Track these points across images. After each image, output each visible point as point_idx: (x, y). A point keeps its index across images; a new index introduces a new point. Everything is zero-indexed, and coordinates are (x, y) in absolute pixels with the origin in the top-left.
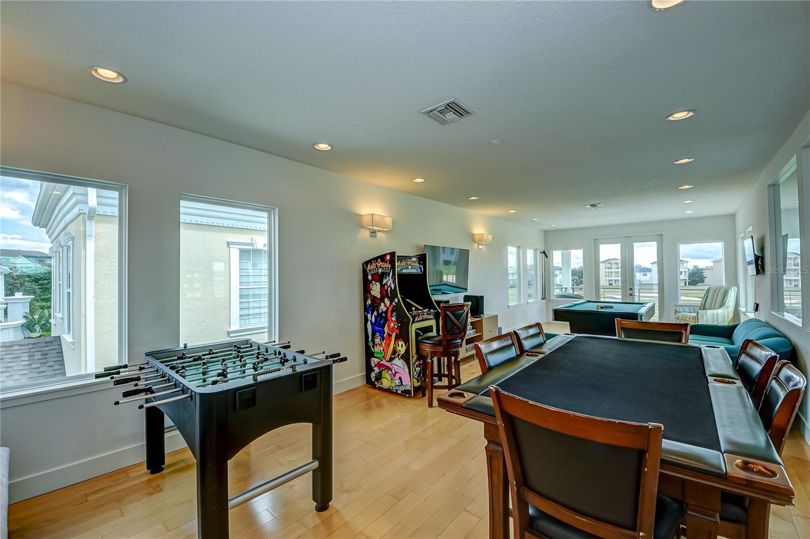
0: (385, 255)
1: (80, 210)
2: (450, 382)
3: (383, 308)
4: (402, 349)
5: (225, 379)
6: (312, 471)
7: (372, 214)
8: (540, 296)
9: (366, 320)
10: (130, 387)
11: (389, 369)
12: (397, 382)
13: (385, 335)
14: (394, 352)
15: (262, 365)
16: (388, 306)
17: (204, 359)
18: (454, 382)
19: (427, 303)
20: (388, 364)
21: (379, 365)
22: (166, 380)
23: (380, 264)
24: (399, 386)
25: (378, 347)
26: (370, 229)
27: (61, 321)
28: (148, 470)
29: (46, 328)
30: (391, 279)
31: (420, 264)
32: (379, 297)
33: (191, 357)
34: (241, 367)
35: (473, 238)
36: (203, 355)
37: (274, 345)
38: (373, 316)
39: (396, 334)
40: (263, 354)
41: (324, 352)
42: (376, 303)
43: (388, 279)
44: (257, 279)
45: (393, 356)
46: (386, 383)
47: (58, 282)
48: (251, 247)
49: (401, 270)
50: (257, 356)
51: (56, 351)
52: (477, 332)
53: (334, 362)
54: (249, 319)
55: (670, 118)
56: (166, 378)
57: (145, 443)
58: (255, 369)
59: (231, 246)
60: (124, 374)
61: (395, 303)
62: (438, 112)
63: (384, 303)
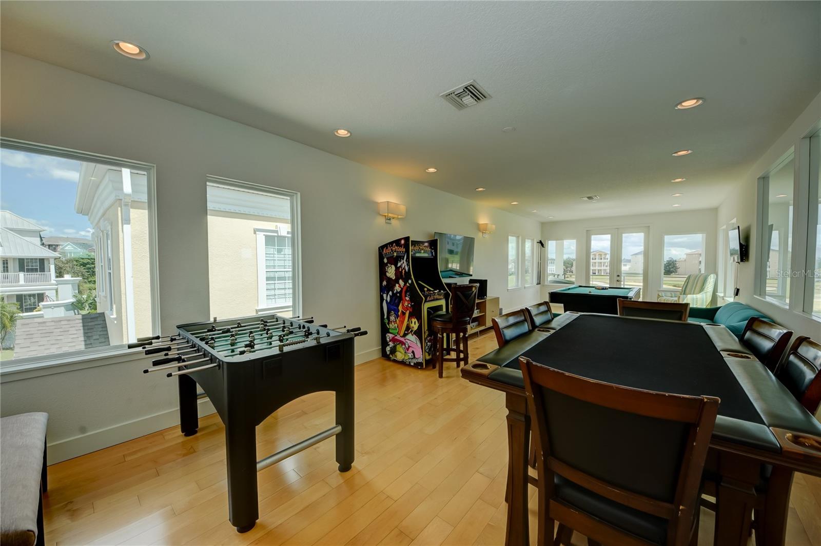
0: (400, 240)
1: (116, 196)
2: (458, 356)
3: (397, 288)
4: (415, 325)
5: (252, 350)
6: (335, 436)
7: (388, 202)
8: (535, 281)
9: (382, 299)
10: (160, 356)
11: (403, 343)
12: (410, 355)
13: (399, 313)
14: (408, 328)
15: (288, 337)
16: (402, 287)
17: (233, 332)
18: (462, 356)
19: (438, 284)
20: (402, 339)
21: (393, 340)
22: (195, 350)
23: (395, 248)
24: (412, 359)
25: (393, 324)
26: (385, 216)
27: (105, 299)
28: (182, 432)
29: (93, 305)
30: (405, 262)
31: (431, 248)
32: (394, 278)
33: (220, 330)
34: (268, 339)
35: (479, 228)
36: (232, 328)
37: (299, 320)
38: (389, 296)
39: (410, 312)
40: (289, 328)
41: (345, 327)
42: (391, 284)
43: (402, 262)
44: (282, 263)
45: (406, 332)
46: (400, 356)
47: (100, 264)
48: (276, 234)
49: (415, 254)
50: (283, 329)
51: (101, 326)
52: (480, 312)
53: (356, 335)
54: (275, 298)
55: (679, 107)
56: (196, 349)
57: (179, 408)
58: (281, 341)
59: (257, 233)
60: (156, 344)
61: (409, 284)
62: (456, 95)
63: (398, 283)
